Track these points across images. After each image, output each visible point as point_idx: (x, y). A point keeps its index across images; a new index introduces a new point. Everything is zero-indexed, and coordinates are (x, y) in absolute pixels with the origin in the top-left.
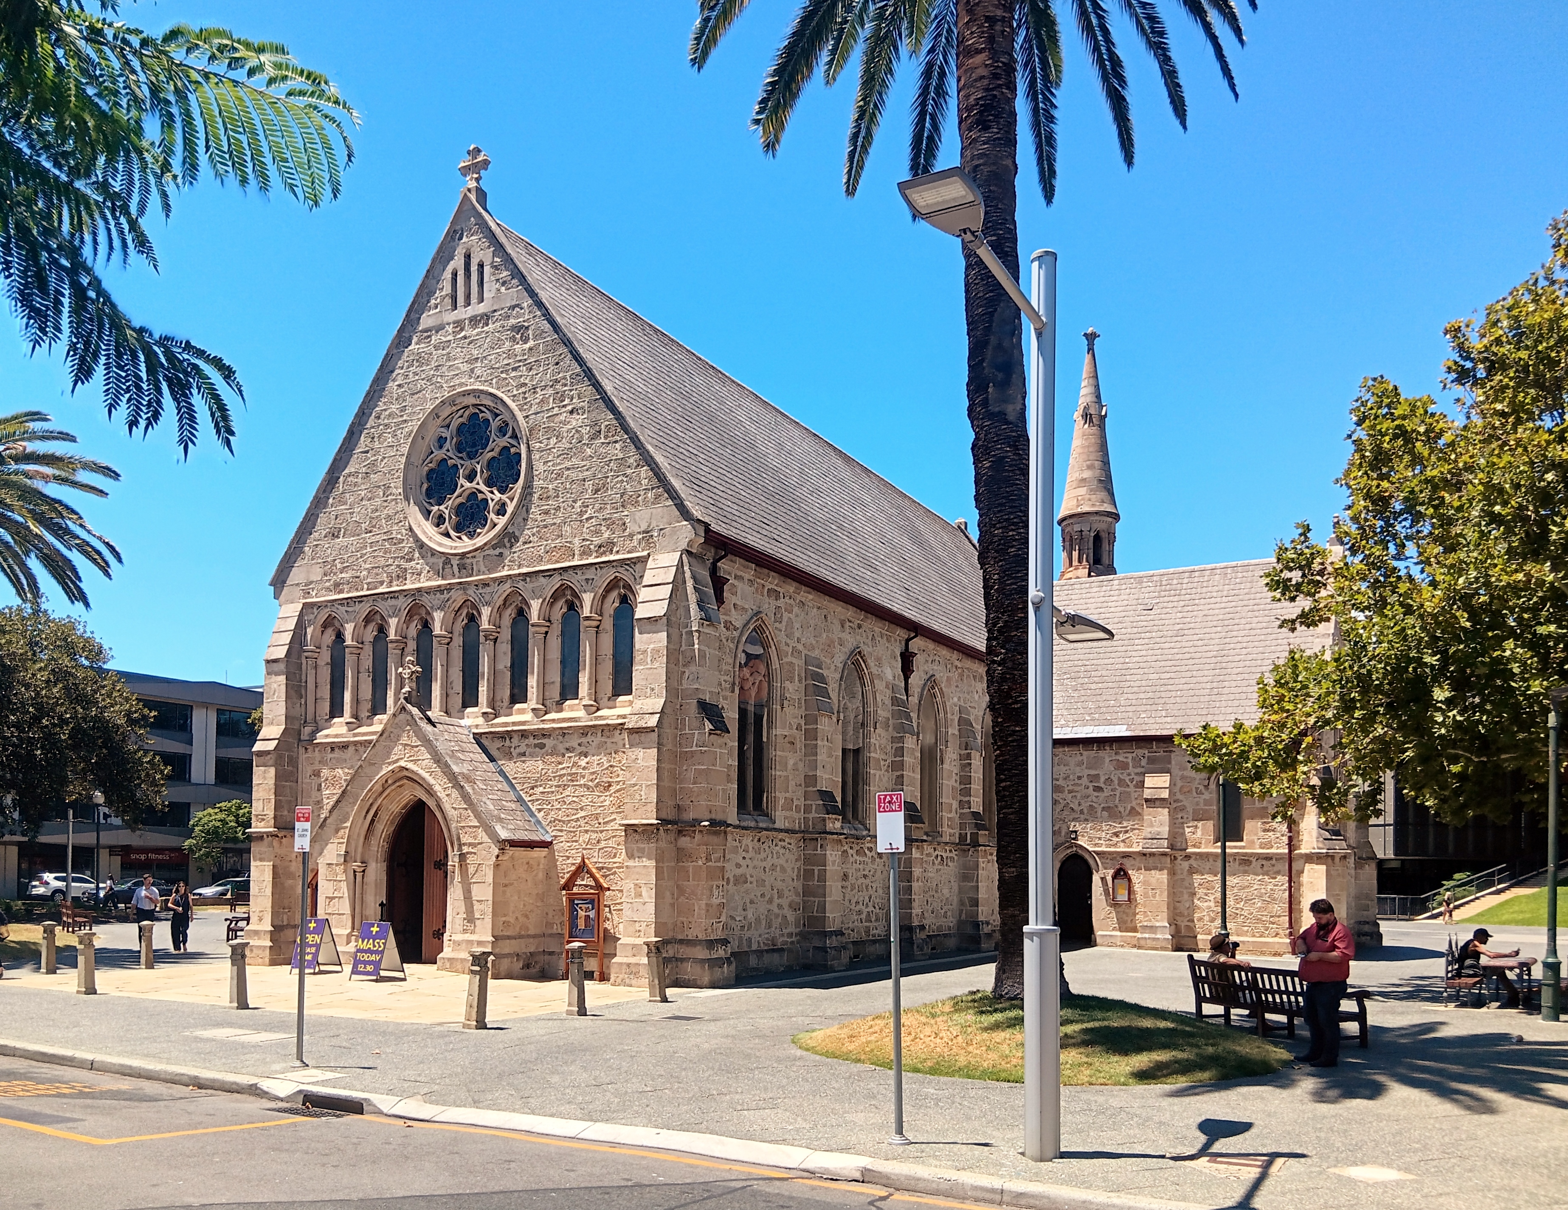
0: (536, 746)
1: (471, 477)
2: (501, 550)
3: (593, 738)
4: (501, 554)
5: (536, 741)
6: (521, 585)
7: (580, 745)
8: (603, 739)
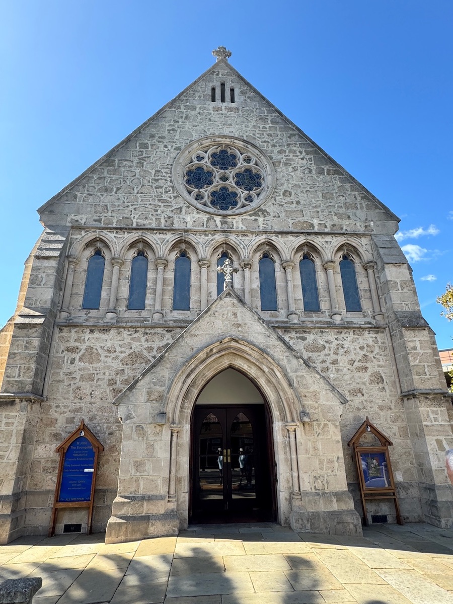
0: (298, 338)
1: (224, 178)
2: (256, 218)
3: (347, 335)
4: (256, 220)
5: (298, 335)
6: (274, 238)
7: (336, 339)
8: (356, 336)
